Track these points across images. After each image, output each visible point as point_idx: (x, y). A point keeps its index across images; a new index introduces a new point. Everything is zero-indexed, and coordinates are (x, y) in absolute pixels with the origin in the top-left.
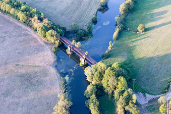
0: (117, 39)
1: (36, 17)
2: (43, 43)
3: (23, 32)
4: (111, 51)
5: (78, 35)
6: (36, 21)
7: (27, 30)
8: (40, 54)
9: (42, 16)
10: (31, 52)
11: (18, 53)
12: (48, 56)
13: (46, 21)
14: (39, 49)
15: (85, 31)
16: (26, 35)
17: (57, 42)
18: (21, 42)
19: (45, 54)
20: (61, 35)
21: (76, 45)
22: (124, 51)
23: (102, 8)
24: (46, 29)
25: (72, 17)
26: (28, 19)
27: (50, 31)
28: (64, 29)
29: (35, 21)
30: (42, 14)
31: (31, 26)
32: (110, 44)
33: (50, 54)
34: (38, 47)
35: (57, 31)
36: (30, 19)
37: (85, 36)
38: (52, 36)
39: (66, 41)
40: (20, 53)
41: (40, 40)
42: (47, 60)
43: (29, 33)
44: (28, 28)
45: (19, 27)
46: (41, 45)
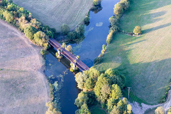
0: (111, 42)
1: (23, 17)
2: (31, 46)
3: (9, 33)
4: (104, 55)
5: (69, 37)
6: (23, 21)
7: (13, 31)
8: (27, 58)
9: (30, 16)
10: (17, 55)
11: (3, 56)
12: (36, 60)
13: (34, 21)
14: (26, 52)
15: (76, 33)
16: (12, 36)
17: (46, 45)
18: (6, 44)
19: (33, 57)
20: (50, 37)
21: (66, 48)
22: (119, 56)
23: (95, 7)
24: (34, 30)
25: (62, 17)
26: (14, 19)
27: (38, 33)
28: (53, 30)
29: (22, 21)
30: (30, 13)
31: (17, 27)
32: (103, 47)
33: (39, 58)
34: (24, 50)
35: (46, 32)
36: (17, 19)
37: (76, 38)
38: (40, 38)
39: (56, 43)
41: (27, 42)
42: (34, 64)
43: (15, 34)
44: (14, 29)
45: (4, 27)
46: (28, 48)
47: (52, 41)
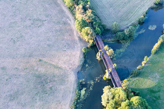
0: (156, 52)
1: (81, 6)
2: (77, 38)
3: (64, 19)
4: (143, 68)
5: (116, 37)
6: (80, 10)
7: (68, 18)
8: (69, 52)
9: (88, 6)
10: (61, 46)
11: (48, 45)
12: (76, 57)
13: (89, 12)
14: (70, 46)
15: (124, 34)
16: (65, 23)
17: (91, 42)
18: (57, 31)
19: (74, 53)
20: (97, 34)
21: (107, 52)
22: (158, 72)
23: (155, 6)
24: (84, 24)
25: (119, 11)
26: (73, 5)
27: (86, 28)
28: (104, 27)
29: (78, 10)
30: (89, 3)
31: (74, 14)
32: (145, 59)
33: (78, 56)
34: (70, 43)
35: (94, 29)
36: (76, 6)
37: (124, 39)
38: (87, 34)
39: (101, 43)
40: (49, 45)
42: (71, 62)
43: (69, 22)
44: (70, 16)
45: (63, 11)
46: (74, 41)
47: (98, 39)
